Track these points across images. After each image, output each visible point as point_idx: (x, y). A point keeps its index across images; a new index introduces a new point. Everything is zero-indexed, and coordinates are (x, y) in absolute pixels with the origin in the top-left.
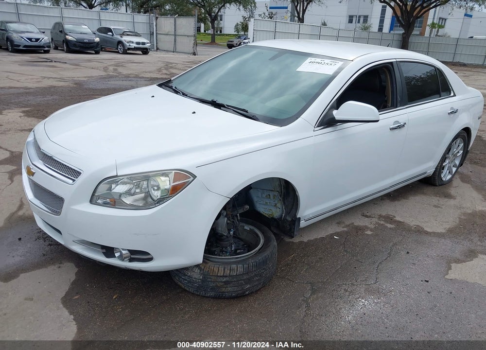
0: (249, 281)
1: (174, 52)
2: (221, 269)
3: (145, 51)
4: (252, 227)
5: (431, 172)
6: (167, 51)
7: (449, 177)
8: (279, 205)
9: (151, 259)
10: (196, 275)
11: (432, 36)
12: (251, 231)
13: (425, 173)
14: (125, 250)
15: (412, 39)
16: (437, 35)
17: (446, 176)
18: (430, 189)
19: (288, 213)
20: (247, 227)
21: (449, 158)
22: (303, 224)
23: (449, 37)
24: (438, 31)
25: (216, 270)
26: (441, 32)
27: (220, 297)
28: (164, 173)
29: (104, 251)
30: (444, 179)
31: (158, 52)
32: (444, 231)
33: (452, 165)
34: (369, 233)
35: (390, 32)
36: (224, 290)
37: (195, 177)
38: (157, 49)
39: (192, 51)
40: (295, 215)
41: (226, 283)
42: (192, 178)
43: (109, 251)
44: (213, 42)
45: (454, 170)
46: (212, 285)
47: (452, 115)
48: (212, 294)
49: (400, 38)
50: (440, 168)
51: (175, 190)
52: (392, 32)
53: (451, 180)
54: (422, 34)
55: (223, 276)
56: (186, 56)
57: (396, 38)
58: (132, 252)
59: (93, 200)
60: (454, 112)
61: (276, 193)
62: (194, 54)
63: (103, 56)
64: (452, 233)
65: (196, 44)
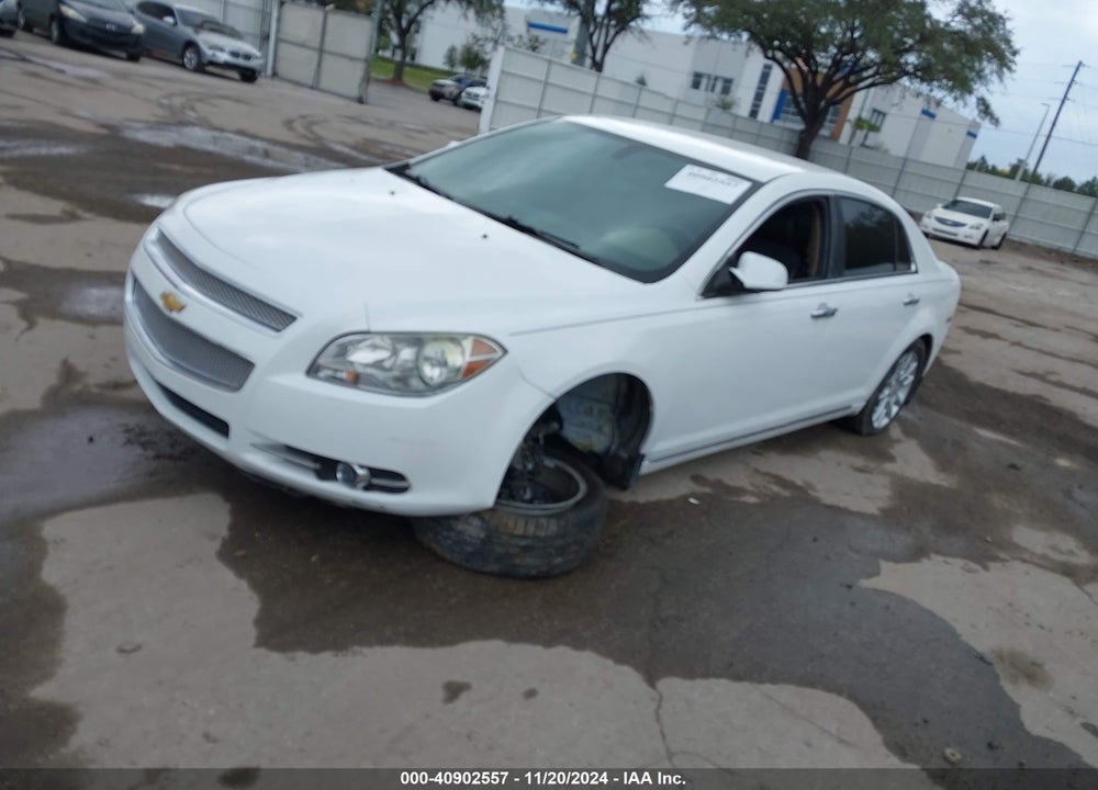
0: (562, 551)
1: (312, 88)
2: (521, 523)
3: (249, 75)
4: (560, 463)
5: (858, 406)
6: (298, 84)
7: (885, 421)
8: (607, 429)
9: (403, 490)
10: (474, 530)
11: (854, 144)
12: (558, 470)
13: (848, 408)
14: (362, 467)
15: (817, 146)
16: (863, 145)
17: (880, 419)
18: (850, 440)
19: (622, 445)
20: (550, 463)
21: (890, 385)
22: (646, 467)
23: (886, 151)
24: (866, 137)
25: (511, 524)
26: (873, 139)
27: (508, 575)
28: (454, 339)
29: (318, 466)
30: (876, 425)
31: (276, 82)
32: (876, 512)
33: (893, 400)
34: (751, 500)
35: (772, 121)
36: (518, 561)
37: (505, 352)
38: (275, 74)
39: (355, 92)
40: (637, 448)
41: (526, 549)
42: (500, 353)
43: (327, 467)
44: (397, 80)
45: (895, 409)
46: (499, 550)
47: (910, 308)
48: (495, 567)
49: (795, 139)
50: (873, 402)
51: (471, 371)
52: (777, 123)
53: (886, 428)
54: (835, 137)
55: (524, 537)
56: (342, 102)
57: (786, 137)
58: (375, 472)
59: (313, 370)
60: (913, 302)
61: (606, 407)
62: (360, 101)
63: (148, 68)
64: (889, 517)
65: (367, 80)
